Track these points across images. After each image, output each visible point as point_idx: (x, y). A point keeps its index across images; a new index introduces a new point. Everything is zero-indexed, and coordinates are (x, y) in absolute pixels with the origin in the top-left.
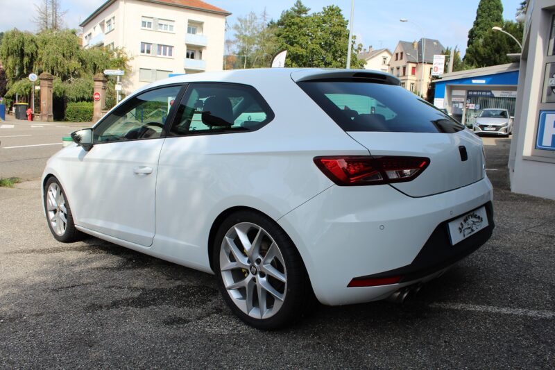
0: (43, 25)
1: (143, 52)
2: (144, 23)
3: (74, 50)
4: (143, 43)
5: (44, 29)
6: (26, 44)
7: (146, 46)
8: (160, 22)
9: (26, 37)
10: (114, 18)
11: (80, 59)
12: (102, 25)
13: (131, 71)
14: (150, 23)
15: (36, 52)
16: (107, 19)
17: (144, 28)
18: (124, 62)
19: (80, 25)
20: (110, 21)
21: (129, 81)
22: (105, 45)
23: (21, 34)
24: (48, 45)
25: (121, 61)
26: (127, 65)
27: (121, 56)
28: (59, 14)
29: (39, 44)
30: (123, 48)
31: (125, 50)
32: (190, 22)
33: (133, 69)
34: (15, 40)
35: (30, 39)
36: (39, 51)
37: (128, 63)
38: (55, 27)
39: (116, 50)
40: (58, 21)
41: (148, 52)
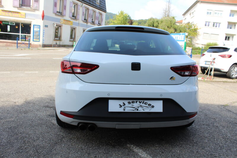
0: (164, 15)
1: (206, 25)
2: (208, 13)
3: (172, 25)
4: (206, 22)
5: (165, 17)
6: (155, 23)
7: (208, 23)
8: (216, 12)
9: (155, 20)
10: (195, 11)
11: (174, 28)
12: (190, 14)
13: (199, 34)
14: (210, 13)
15: (158, 26)
16: (192, 12)
17: (208, 15)
18: (196, 30)
19: (183, 15)
20: (193, 12)
21: (198, 38)
22: (190, 23)
23: (154, 19)
24: (163, 23)
25: (195, 30)
26: (198, 32)
27: (195, 27)
28: (170, 11)
29: (160, 22)
30: (197, 24)
31: (197, 25)
32: (232, 11)
33: (200, 33)
34: (151, 21)
35: (156, 21)
36: (159, 25)
37: (198, 31)
38: (168, 16)
39: (193, 25)
40: (170, 13)
41: (208, 26)
